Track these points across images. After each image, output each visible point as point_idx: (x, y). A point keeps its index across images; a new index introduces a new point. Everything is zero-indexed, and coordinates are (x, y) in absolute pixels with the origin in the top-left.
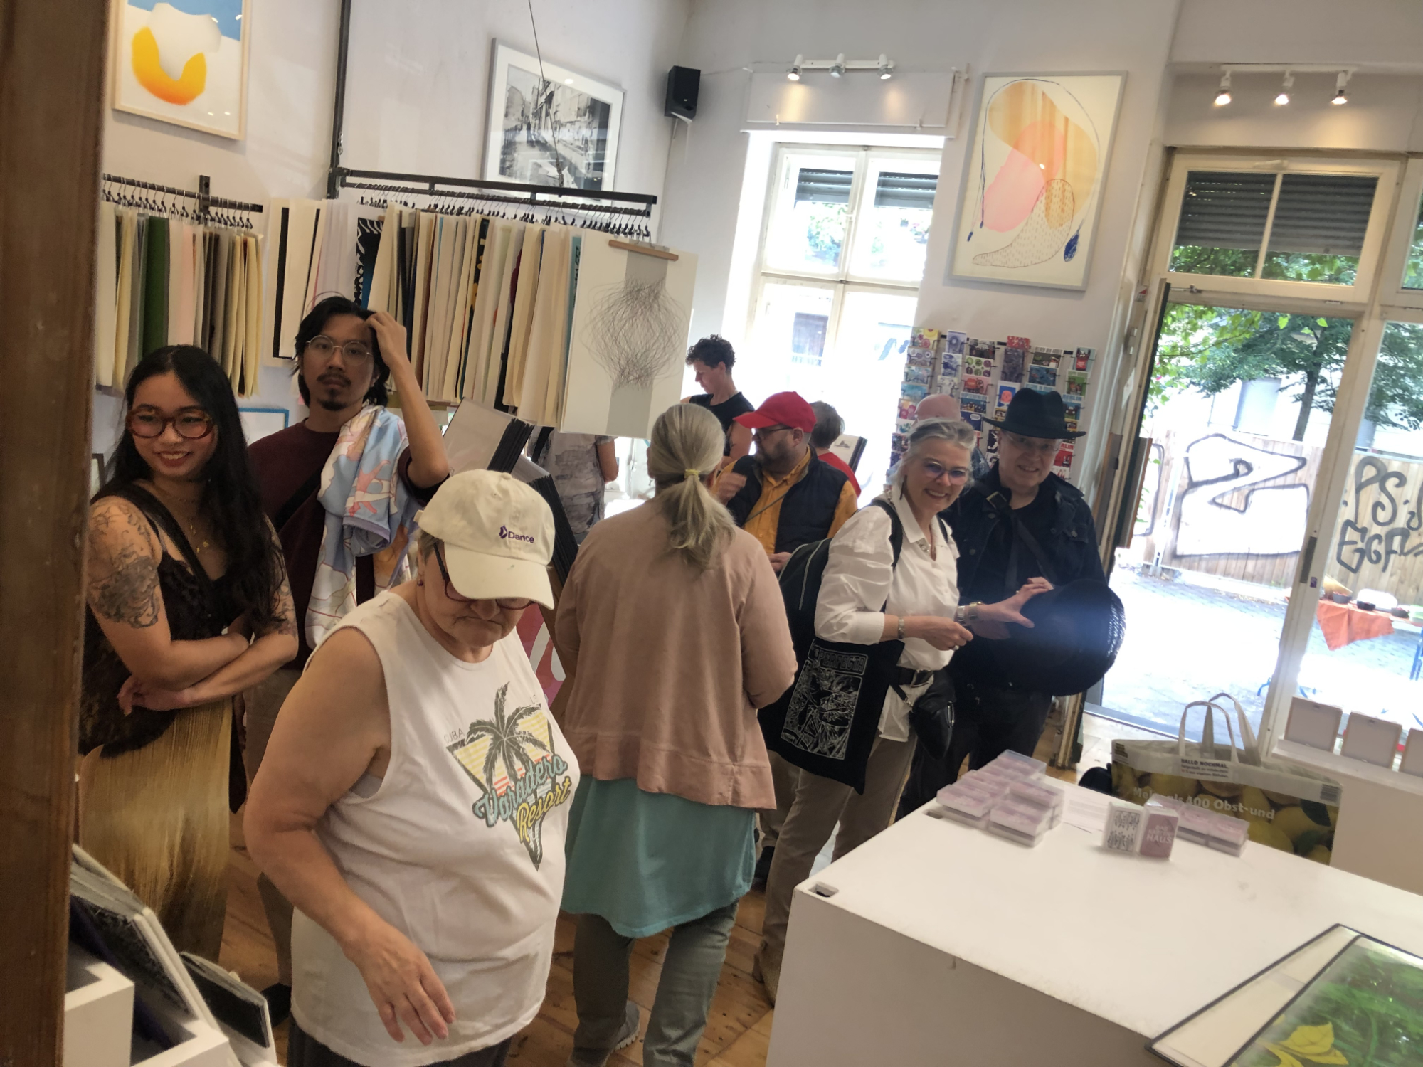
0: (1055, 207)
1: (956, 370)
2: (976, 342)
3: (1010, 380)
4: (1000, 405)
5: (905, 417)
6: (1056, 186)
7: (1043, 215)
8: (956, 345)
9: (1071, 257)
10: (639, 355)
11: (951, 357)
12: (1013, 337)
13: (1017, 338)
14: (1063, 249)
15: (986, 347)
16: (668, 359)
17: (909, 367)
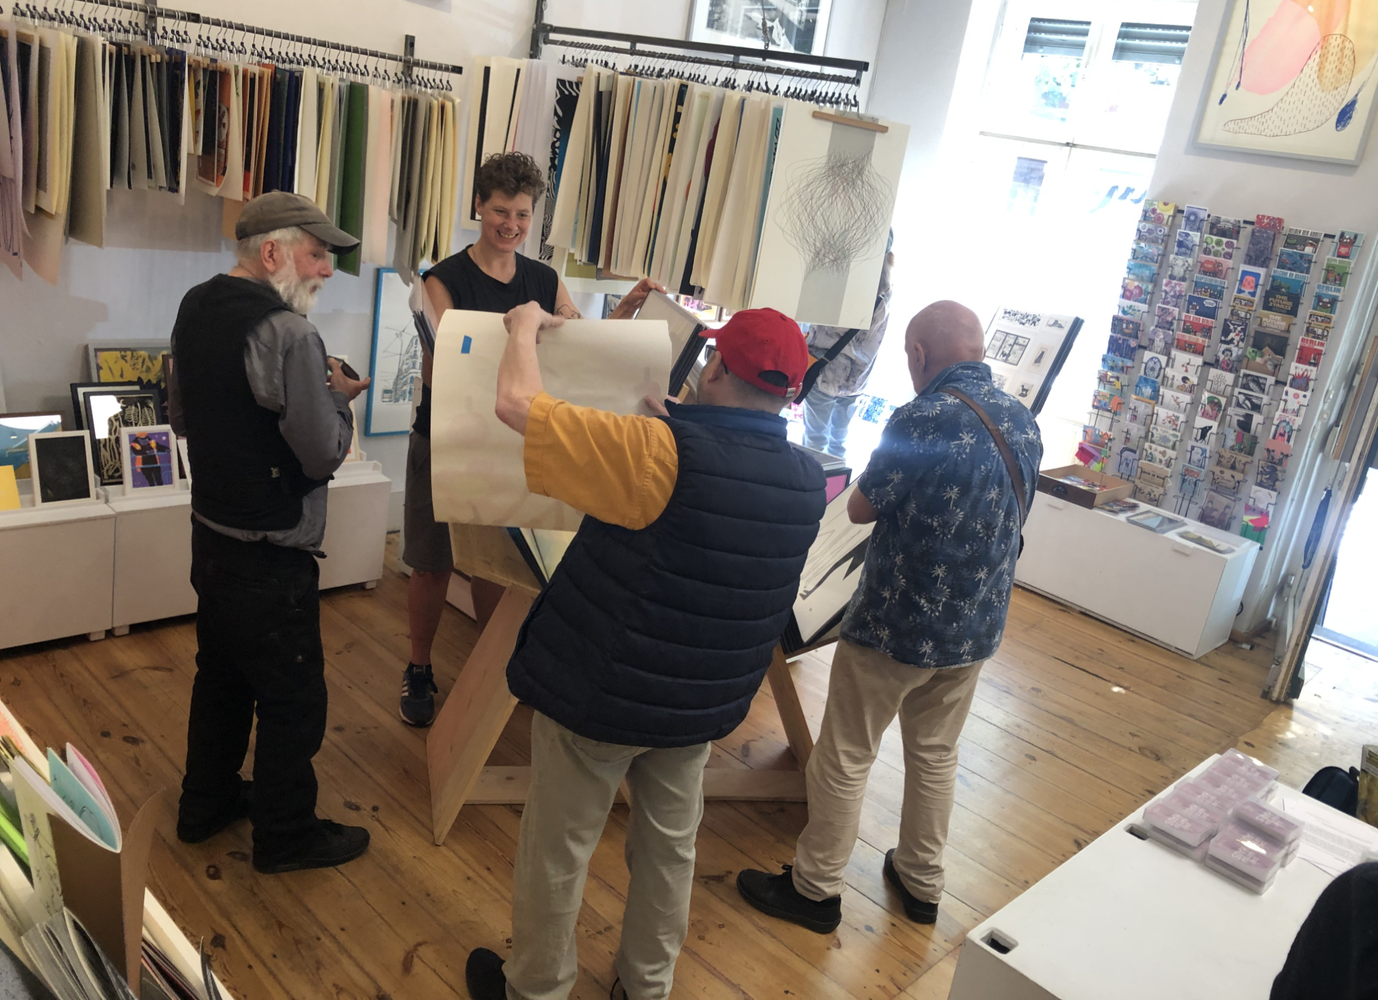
0: (1330, 66)
1: (1191, 250)
2: (1218, 219)
3: (1255, 265)
4: (1240, 291)
5: (1129, 299)
6: (1334, 42)
7: (1314, 76)
8: (1194, 221)
9: (1344, 126)
10: (837, 235)
11: (1187, 235)
12: (1264, 216)
13: (1269, 217)
14: (1336, 117)
15: (1230, 226)
16: (868, 240)
17: (1138, 244)
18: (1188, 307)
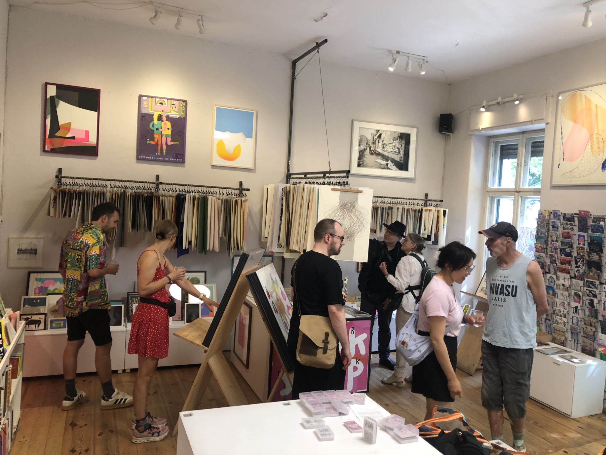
0: (595, 147)
1: (557, 228)
2: (565, 214)
3: (582, 232)
4: (579, 244)
5: (538, 252)
6: (595, 137)
7: (590, 151)
8: (557, 216)
9: (605, 169)
11: (555, 222)
12: (581, 211)
13: (583, 211)
14: (601, 166)
15: (570, 216)
16: (361, 230)
17: (538, 228)
18: (561, 253)
